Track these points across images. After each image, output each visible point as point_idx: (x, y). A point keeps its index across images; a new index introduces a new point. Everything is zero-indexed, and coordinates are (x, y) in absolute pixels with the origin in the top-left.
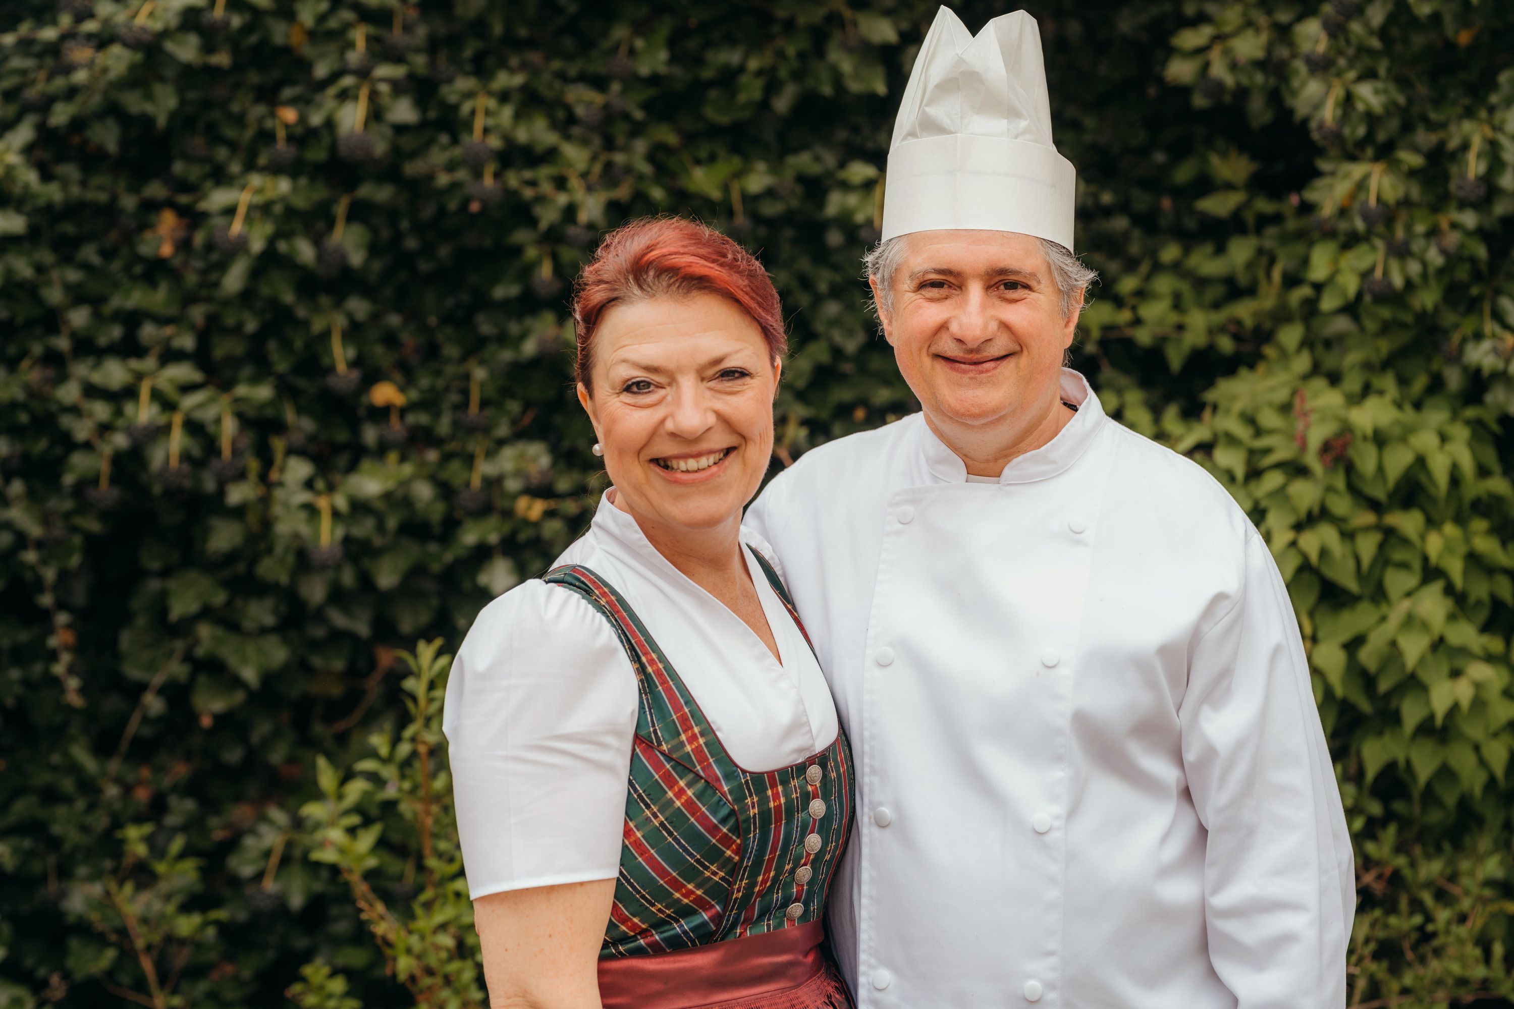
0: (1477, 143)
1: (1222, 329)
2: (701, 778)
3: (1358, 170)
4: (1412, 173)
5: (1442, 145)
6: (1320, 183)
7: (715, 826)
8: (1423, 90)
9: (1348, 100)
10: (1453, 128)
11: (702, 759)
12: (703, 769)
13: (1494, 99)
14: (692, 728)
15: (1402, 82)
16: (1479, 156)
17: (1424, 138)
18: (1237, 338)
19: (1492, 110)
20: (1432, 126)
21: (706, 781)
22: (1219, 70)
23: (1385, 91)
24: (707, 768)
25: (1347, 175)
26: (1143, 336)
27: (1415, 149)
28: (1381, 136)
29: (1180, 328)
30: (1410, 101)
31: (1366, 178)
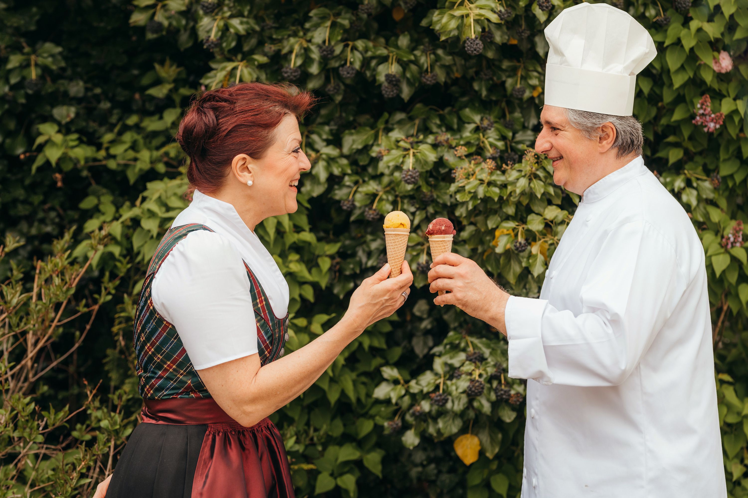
0: (297, 48)
1: (159, 160)
2: (263, 319)
3: (230, 66)
4: (261, 67)
5: (279, 51)
6: (212, 74)
7: (265, 340)
8: (269, 22)
9: (226, 29)
10: (285, 43)
11: (264, 311)
12: (264, 315)
13: (307, 25)
14: (261, 297)
15: (258, 19)
16: (297, 56)
17: (270, 48)
18: (167, 164)
19: (306, 31)
20: (273, 41)
21: (264, 320)
22: (160, 17)
23: (247, 23)
24: (265, 314)
25: (224, 69)
26: (112, 164)
27: (265, 54)
28: (246, 48)
29: (136, 159)
30: (263, 30)
31: (235, 69)
